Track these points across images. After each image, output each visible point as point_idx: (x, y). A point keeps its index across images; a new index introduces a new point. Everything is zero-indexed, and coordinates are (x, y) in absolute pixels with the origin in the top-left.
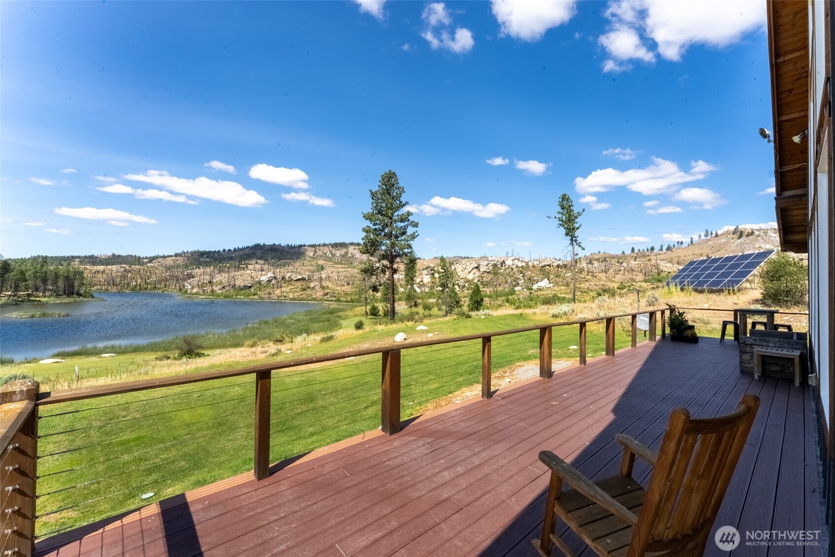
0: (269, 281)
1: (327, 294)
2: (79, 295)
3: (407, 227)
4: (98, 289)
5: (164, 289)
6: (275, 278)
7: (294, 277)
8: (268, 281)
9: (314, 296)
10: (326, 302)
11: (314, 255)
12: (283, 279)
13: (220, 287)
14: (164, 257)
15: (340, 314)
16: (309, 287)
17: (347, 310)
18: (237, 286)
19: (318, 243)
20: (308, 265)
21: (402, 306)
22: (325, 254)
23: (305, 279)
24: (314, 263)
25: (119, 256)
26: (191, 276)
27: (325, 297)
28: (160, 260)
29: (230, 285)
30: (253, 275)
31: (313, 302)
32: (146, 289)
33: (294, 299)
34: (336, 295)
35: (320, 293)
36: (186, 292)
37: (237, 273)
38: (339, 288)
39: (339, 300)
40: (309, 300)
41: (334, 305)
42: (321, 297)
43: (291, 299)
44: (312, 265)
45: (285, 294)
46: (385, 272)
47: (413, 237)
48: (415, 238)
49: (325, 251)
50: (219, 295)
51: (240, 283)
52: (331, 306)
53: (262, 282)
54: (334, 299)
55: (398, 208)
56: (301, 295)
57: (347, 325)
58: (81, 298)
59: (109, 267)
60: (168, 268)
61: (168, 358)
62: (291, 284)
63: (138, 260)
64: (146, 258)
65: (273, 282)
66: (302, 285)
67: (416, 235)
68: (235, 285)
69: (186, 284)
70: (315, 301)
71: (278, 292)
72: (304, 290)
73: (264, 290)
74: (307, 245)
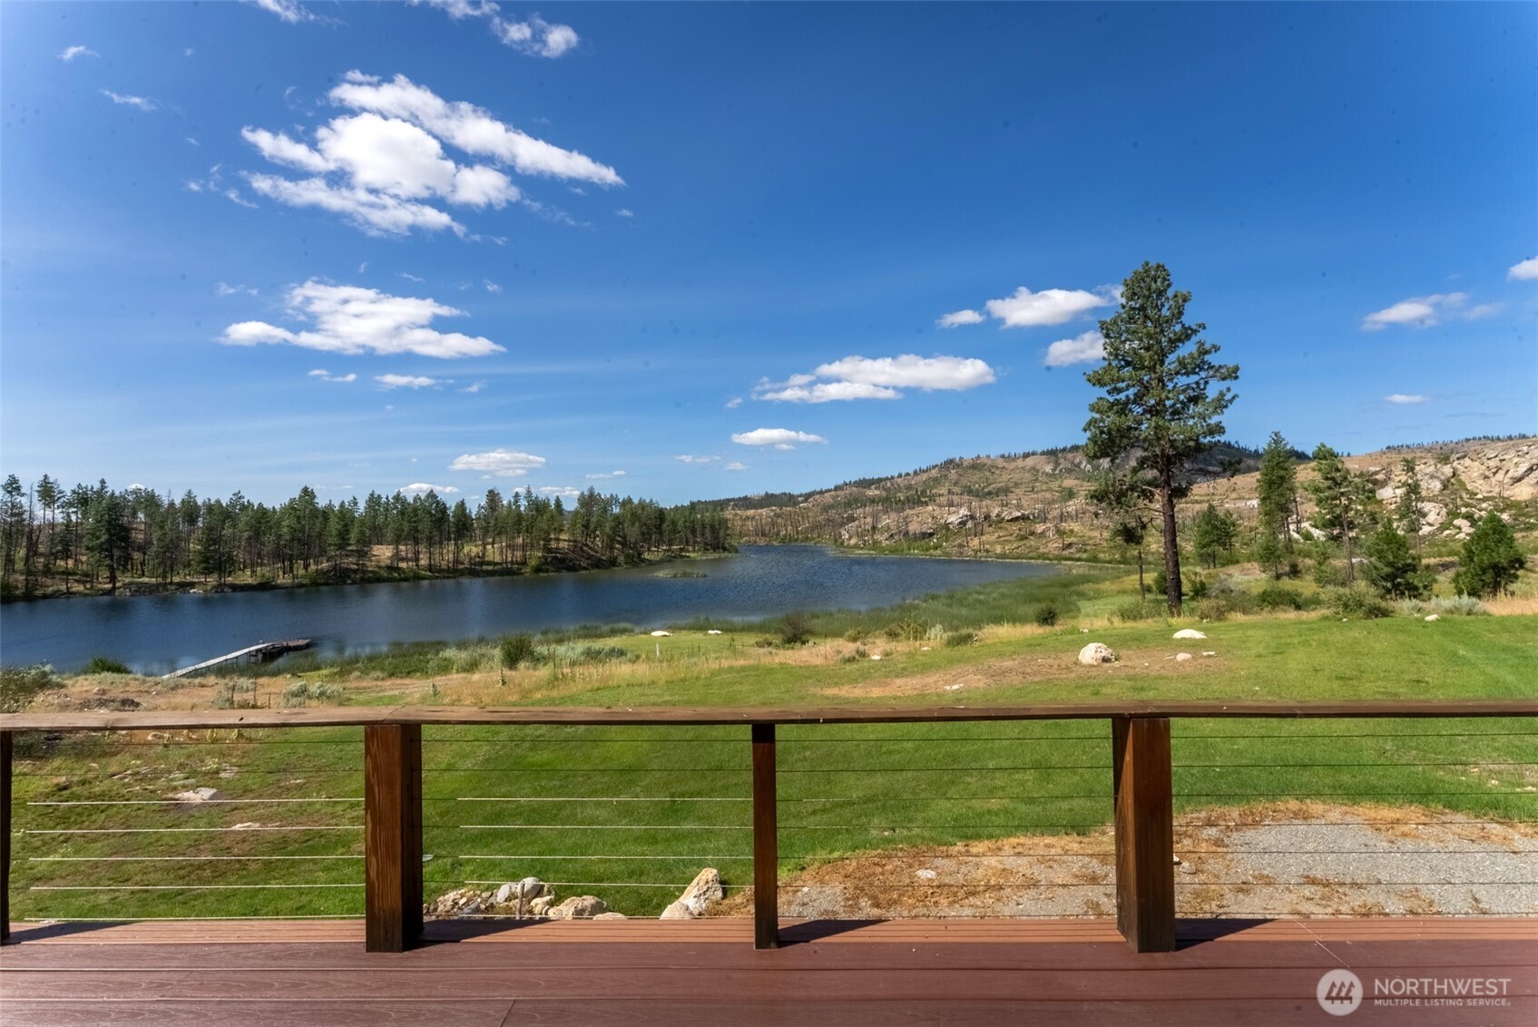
0: (963, 523)
1: (1070, 545)
2: (725, 549)
3: (1206, 383)
4: (747, 542)
5: (817, 540)
6: (972, 517)
7: (1006, 515)
8: (960, 523)
9: (1042, 550)
10: (1068, 562)
11: (1054, 470)
12: (985, 518)
13: (886, 535)
14: (821, 492)
15: (1087, 587)
16: (1033, 533)
17: (1104, 580)
18: (910, 534)
19: (1060, 446)
20: (1042, 491)
21: (1253, 574)
22: (1078, 466)
23: (1028, 518)
24: (1055, 485)
25: (772, 495)
26: (852, 519)
27: (1066, 553)
28: (817, 497)
29: (900, 532)
30: (936, 514)
31: (1040, 561)
32: (796, 540)
33: (1003, 556)
34: (1088, 548)
35: (1056, 545)
36: (842, 543)
37: (911, 512)
38: (1096, 534)
39: (1095, 559)
40: (1032, 558)
41: (1079, 569)
42: (1056, 553)
43: (998, 556)
44: (1050, 490)
45: (987, 546)
46: (1152, 494)
47: (1221, 404)
48: (1226, 407)
49: (1077, 461)
50: (882, 550)
51: (914, 528)
52: (1074, 571)
53: (951, 526)
54: (1084, 556)
55: (1175, 342)
56: (1018, 548)
57: (1091, 613)
58: (726, 554)
59: (759, 511)
60: (826, 508)
61: (770, 644)
62: (1000, 528)
63: (790, 500)
64: (801, 495)
65: (970, 524)
66: (1020, 530)
67: (1228, 397)
68: (907, 533)
69: (843, 532)
70: (1045, 559)
71: (975, 542)
72: (1023, 538)
73: (954, 541)
74: (1039, 451)
